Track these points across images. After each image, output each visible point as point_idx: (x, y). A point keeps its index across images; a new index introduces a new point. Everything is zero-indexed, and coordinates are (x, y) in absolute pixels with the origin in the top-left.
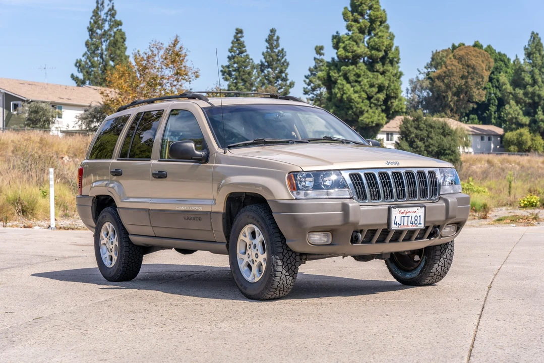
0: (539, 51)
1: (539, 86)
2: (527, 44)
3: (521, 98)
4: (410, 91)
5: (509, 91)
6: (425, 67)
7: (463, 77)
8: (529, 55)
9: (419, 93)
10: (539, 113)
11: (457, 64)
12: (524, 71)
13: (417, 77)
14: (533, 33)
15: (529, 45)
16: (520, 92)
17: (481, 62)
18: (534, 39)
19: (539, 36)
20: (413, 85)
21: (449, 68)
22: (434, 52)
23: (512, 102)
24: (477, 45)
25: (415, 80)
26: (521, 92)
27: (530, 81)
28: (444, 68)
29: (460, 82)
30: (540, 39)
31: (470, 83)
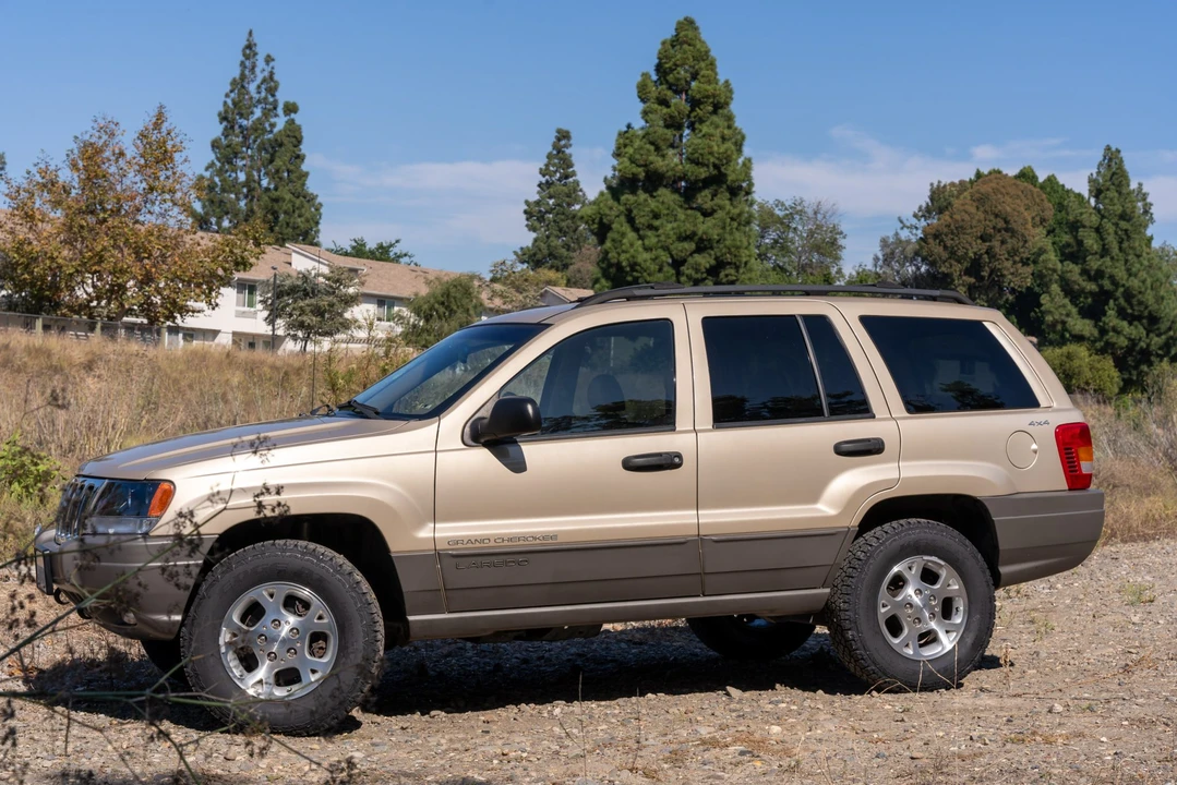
0: (1120, 185)
1: (1112, 258)
2: (1094, 171)
3: (1075, 282)
4: (880, 263)
5: (1051, 266)
6: (915, 216)
7: (984, 238)
8: (1098, 192)
9: (896, 266)
10: (1111, 313)
11: (973, 210)
12: (1084, 227)
13: (897, 234)
14: (1108, 148)
15: (1099, 173)
16: (1073, 270)
17: (1022, 209)
18: (1110, 160)
19: (1122, 154)
20: (888, 250)
21: (957, 217)
22: (935, 186)
23: (1055, 288)
24: (1026, 175)
25: (891, 240)
26: (1076, 269)
27: (1095, 247)
28: (947, 218)
29: (978, 247)
30: (1121, 161)
31: (997, 250)
